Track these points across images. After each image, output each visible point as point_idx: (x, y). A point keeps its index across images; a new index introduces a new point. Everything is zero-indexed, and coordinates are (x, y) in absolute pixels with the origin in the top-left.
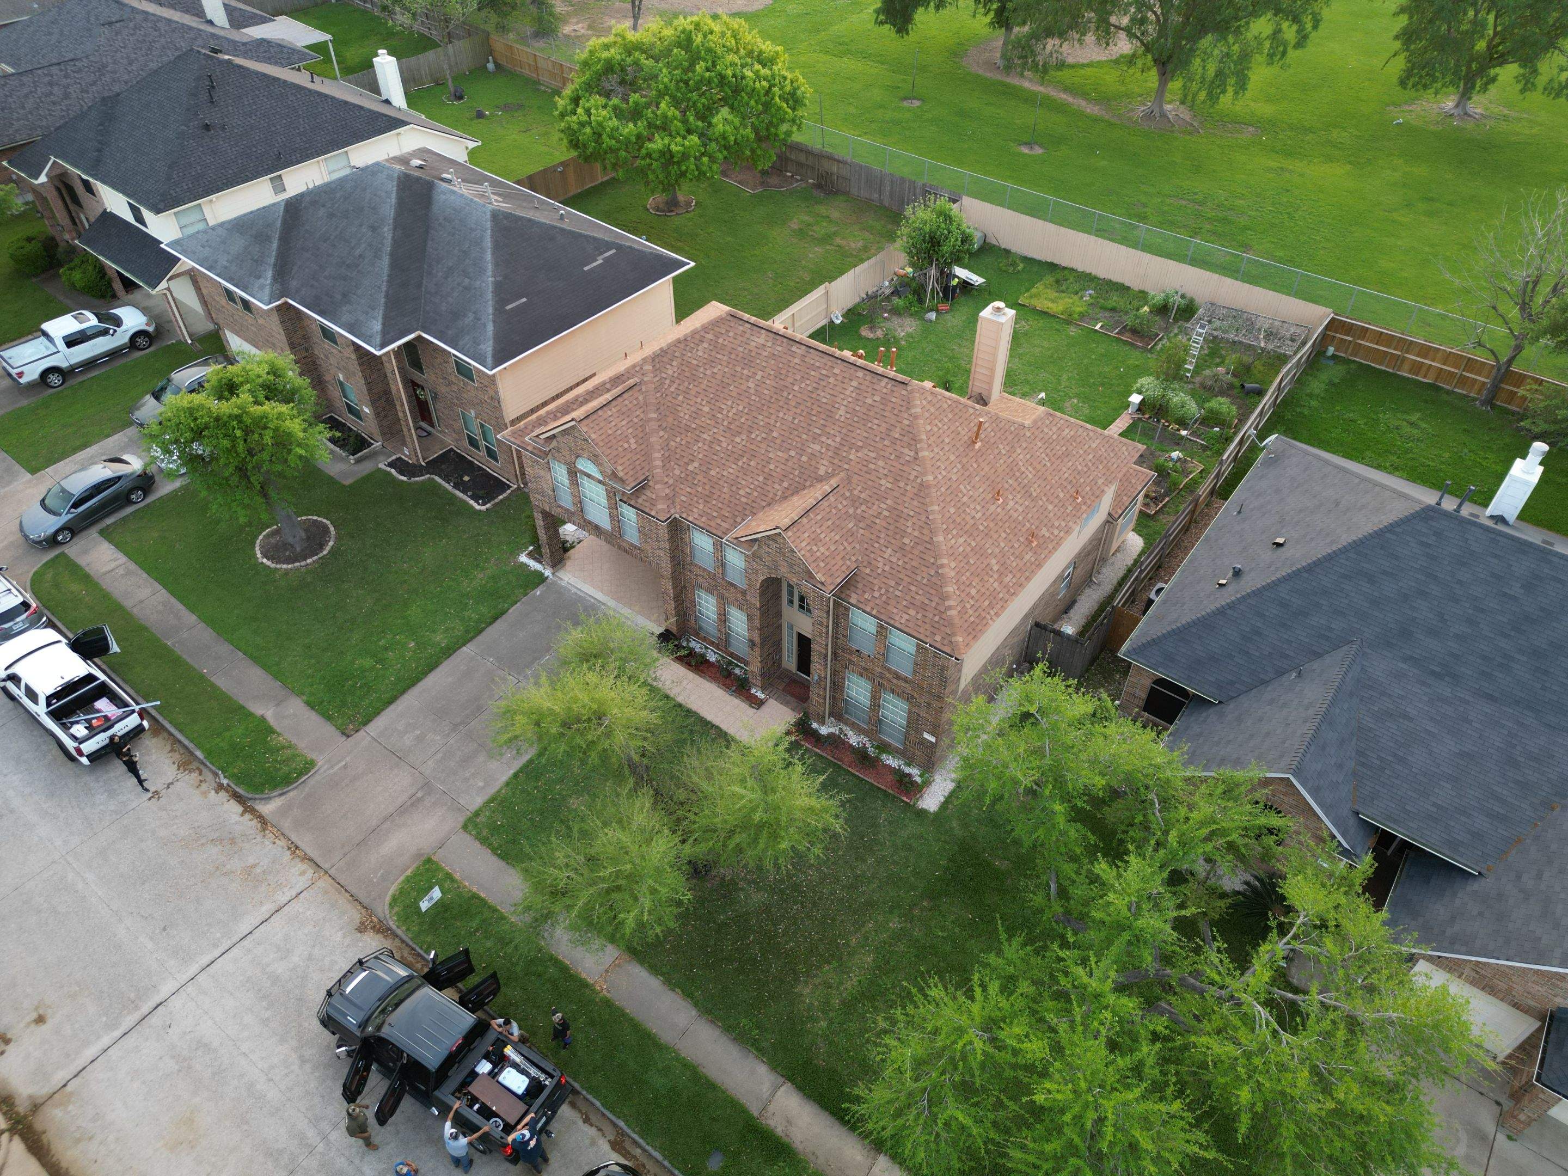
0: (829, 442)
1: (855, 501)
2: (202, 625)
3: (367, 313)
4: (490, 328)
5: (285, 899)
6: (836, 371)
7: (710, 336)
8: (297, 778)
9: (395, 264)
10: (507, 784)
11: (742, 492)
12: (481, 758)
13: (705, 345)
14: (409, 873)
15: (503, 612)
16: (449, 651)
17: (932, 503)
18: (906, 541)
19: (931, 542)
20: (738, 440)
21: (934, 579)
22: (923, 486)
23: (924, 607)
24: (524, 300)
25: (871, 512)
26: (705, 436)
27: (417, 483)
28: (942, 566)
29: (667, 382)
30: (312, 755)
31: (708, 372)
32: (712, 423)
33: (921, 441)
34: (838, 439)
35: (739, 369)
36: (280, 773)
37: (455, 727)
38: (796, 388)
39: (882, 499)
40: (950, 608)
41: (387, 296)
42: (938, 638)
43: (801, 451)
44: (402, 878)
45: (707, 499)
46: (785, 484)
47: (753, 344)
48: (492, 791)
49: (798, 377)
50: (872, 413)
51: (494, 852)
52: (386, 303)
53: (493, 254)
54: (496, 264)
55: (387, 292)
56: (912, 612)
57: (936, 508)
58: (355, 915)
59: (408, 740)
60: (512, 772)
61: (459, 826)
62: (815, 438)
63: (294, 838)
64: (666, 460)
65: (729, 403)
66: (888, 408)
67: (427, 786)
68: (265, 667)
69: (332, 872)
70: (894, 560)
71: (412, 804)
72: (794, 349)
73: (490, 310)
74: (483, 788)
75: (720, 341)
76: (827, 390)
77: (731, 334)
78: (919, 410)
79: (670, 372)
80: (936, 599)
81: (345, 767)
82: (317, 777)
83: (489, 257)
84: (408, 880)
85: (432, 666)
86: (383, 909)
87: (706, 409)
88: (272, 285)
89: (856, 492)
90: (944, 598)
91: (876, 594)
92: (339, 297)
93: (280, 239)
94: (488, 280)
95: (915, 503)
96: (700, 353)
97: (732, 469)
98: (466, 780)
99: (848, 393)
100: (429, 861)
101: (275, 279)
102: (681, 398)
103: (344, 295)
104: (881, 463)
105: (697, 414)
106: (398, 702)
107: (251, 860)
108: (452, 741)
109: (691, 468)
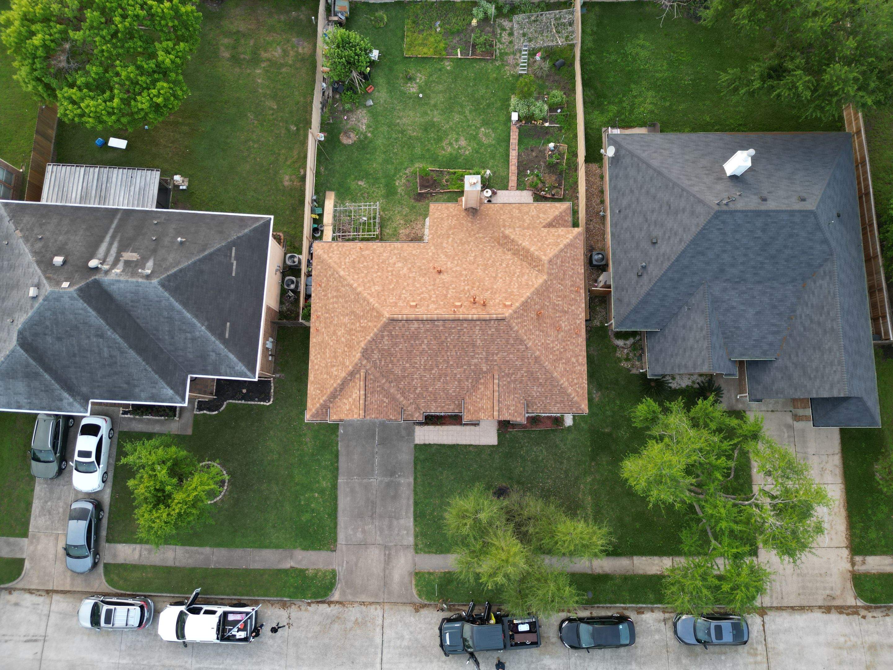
0: (480, 356)
1: (508, 375)
2: (215, 550)
3: (155, 387)
4: (231, 356)
5: (380, 622)
6: (465, 325)
7: (386, 333)
8: (335, 580)
9: (140, 351)
10: (416, 526)
11: (450, 392)
12: (395, 522)
13: (386, 338)
14: (414, 582)
15: (337, 451)
16: (335, 487)
17: (545, 363)
18: (541, 381)
19: (552, 377)
20: (433, 372)
21: (562, 390)
22: (536, 359)
23: (562, 402)
24: (228, 324)
25: (518, 376)
26: (415, 376)
27: (223, 410)
28: (562, 384)
29: (378, 361)
30: (331, 567)
31: (397, 349)
32: (415, 370)
33: (525, 340)
34: (484, 354)
35: (413, 342)
36: (327, 584)
37: (372, 517)
38: (449, 340)
39: (520, 369)
40: (574, 398)
41: (156, 373)
42: (574, 410)
43: (469, 365)
44: (413, 586)
45: (435, 400)
46: (470, 381)
47: (413, 329)
48: (412, 532)
49: (447, 335)
50: (494, 337)
51: (436, 553)
52: (160, 376)
53: (188, 312)
54: (196, 316)
55: (153, 370)
56: (559, 405)
57: (547, 363)
58: (409, 608)
59: (359, 535)
60: (412, 519)
61: (414, 553)
62: (473, 357)
63: (358, 600)
64: (403, 394)
65: (418, 358)
66: (501, 332)
67: (386, 547)
68: (267, 547)
69: (385, 601)
70: (539, 390)
71: (389, 558)
72: (436, 323)
73: (222, 346)
74: (407, 533)
75: (393, 333)
76: (466, 335)
77: (397, 328)
78: (516, 328)
79: (376, 357)
80: (566, 397)
81: (347, 563)
82: (341, 574)
83: (188, 315)
84: (417, 585)
85: (336, 498)
86: (417, 599)
87: (408, 365)
88: (75, 400)
89: (507, 372)
90: (569, 395)
91: (539, 405)
92: (125, 386)
93: (46, 371)
94: (202, 329)
95: (537, 365)
96: (386, 343)
97: (439, 385)
98: (398, 534)
99: (477, 333)
100: (417, 574)
101: (72, 396)
102: (390, 365)
103: (128, 383)
104: (511, 356)
105: (404, 369)
106: (339, 523)
107: (353, 619)
108: (377, 524)
109: (417, 391)
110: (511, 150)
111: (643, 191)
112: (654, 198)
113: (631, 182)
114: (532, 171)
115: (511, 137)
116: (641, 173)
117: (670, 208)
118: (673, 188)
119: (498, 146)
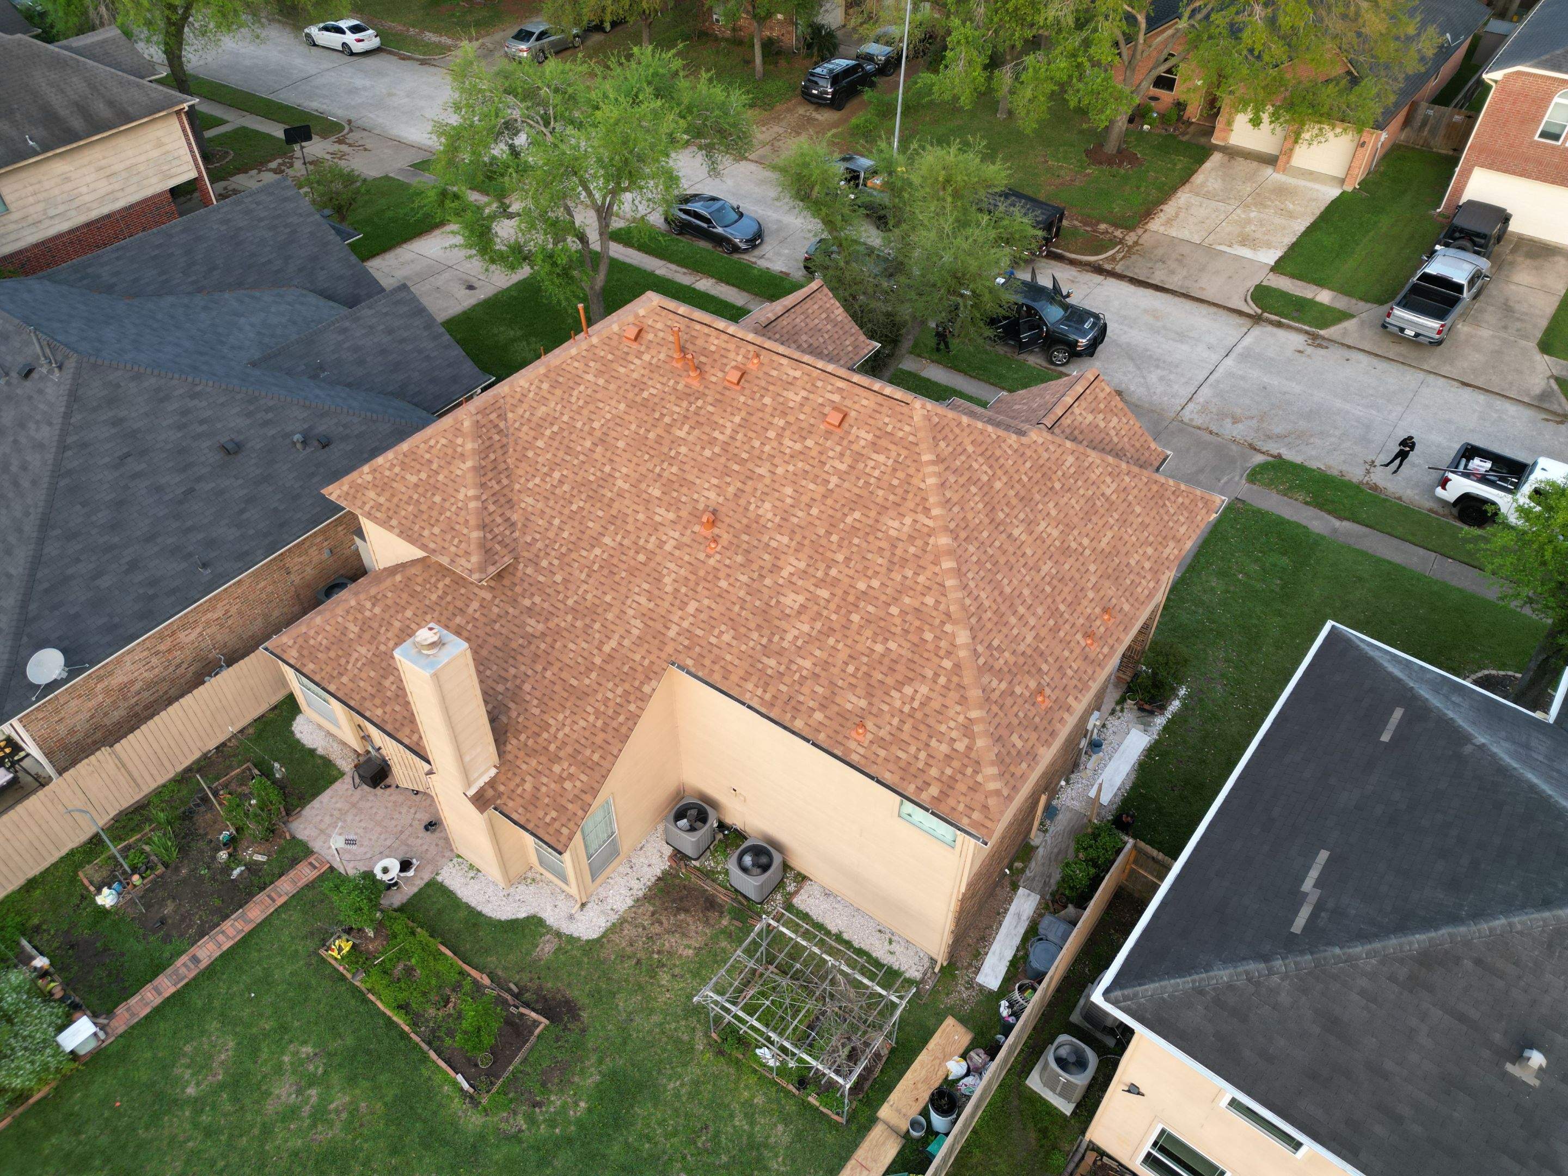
5: (1192, 406)
8: (1252, 472)
24: (1386, 737)
30: (1256, 488)
63: (1219, 439)
69: (1169, 420)
81: (1218, 479)
82: (1236, 474)
94: (1489, 742)
107: (1241, 427)
110: (203, 965)
111: (116, 540)
112: (119, 504)
113: (105, 582)
114: (227, 869)
115: (158, 1000)
116: (70, 571)
117: (128, 455)
118: (69, 473)
119: (216, 1003)
